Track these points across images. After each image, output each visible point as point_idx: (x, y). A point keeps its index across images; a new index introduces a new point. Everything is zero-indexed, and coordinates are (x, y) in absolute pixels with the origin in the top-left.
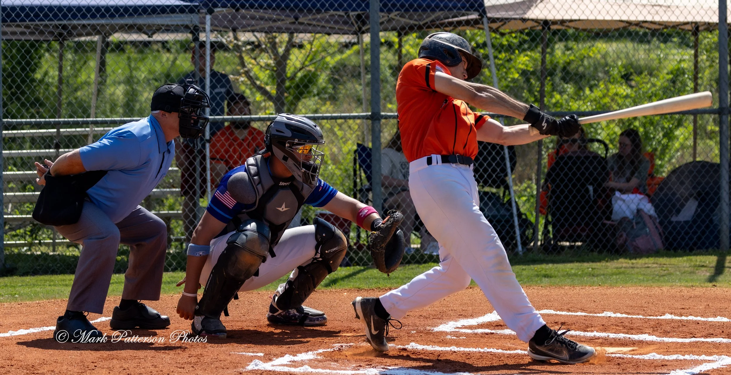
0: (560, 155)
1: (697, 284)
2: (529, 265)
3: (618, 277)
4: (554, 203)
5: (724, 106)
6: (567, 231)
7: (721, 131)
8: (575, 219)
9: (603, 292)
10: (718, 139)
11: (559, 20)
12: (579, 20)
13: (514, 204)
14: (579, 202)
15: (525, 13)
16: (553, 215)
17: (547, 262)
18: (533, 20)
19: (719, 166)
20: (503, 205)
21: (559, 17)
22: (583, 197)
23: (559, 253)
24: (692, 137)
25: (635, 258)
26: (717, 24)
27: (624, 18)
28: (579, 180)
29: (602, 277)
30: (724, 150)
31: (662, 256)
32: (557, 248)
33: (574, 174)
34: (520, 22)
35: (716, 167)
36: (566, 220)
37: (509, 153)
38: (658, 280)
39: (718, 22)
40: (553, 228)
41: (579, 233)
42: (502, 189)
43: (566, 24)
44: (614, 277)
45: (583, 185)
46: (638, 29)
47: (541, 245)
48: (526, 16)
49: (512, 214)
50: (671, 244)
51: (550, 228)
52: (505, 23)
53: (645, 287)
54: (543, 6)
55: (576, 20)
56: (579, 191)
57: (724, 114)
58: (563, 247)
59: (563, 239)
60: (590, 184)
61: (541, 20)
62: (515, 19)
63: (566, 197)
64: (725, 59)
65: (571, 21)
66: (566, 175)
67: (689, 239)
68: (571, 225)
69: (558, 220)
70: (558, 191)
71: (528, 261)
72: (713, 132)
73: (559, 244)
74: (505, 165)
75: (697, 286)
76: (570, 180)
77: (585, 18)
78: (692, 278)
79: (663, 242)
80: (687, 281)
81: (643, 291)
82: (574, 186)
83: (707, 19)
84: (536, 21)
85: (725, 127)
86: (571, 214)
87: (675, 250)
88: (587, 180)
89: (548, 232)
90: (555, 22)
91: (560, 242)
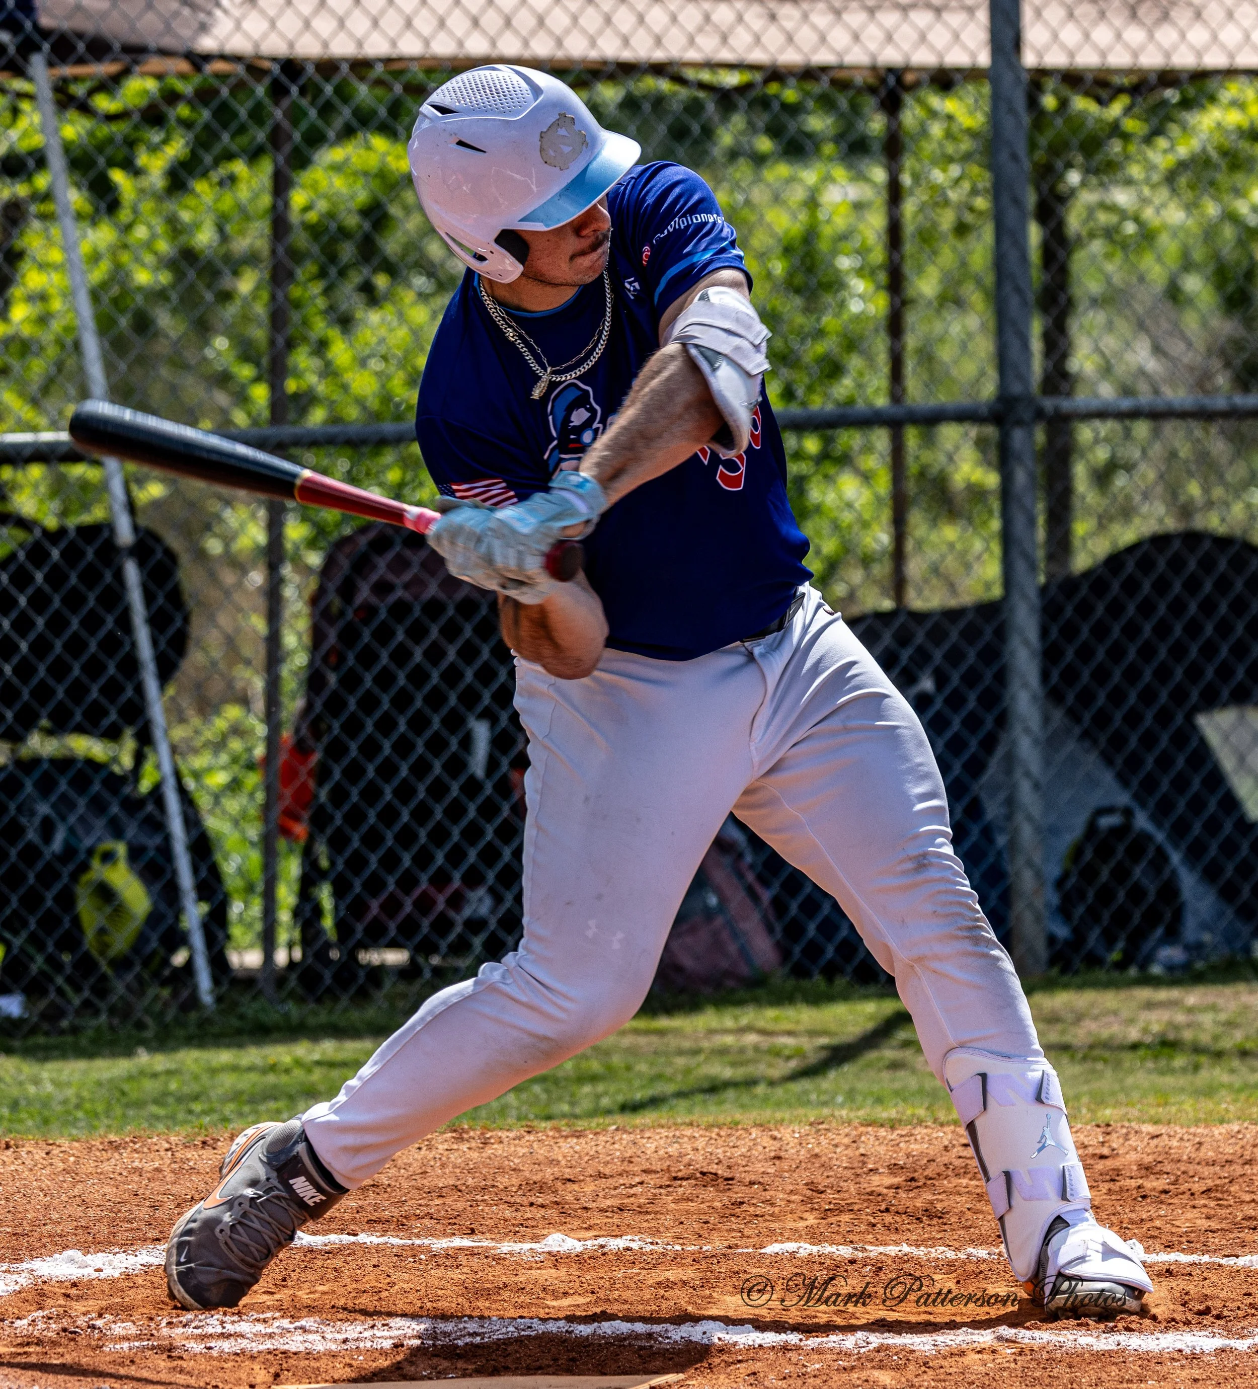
1: (921, 1112)
2: (240, 1046)
3: (600, 1088)
4: (339, 795)
5: (1016, 388)
6: (392, 907)
7: (1006, 492)
8: (423, 859)
9: (541, 1152)
10: (996, 524)
11: (343, 56)
13: (175, 802)
14: (439, 790)
16: (337, 843)
17: (315, 1033)
18: (238, 57)
20: (132, 805)
21: (343, 48)
23: (363, 996)
24: (886, 515)
28: (436, 699)
29: (538, 1089)
30: (1020, 566)
31: (782, 998)
32: (354, 977)
33: (418, 677)
34: (186, 64)
36: (390, 861)
38: (766, 1099)
40: (338, 894)
41: (442, 915)
42: (128, 745)
43: (370, 74)
44: (587, 1089)
45: (455, 722)
46: (665, 85)
47: (292, 964)
48: (209, 44)
49: (167, 840)
50: (813, 951)
51: (325, 896)
53: (709, 1127)
56: (437, 745)
57: (1019, 423)
58: (377, 973)
59: (377, 939)
60: (481, 716)
61: (273, 57)
62: (167, 52)
63: (388, 771)
64: (1017, 202)
66: (385, 679)
68: (408, 882)
69: (357, 863)
70: (354, 747)
71: (239, 1032)
72: (977, 493)
73: (363, 957)
75: (920, 1122)
76: (402, 701)
78: (897, 1085)
79: (777, 944)
80: (881, 1102)
81: (700, 1143)
82: (419, 723)
84: (253, 62)
85: (1021, 477)
86: (406, 837)
87: (830, 973)
88: (470, 698)
89: (318, 912)
91: (367, 950)
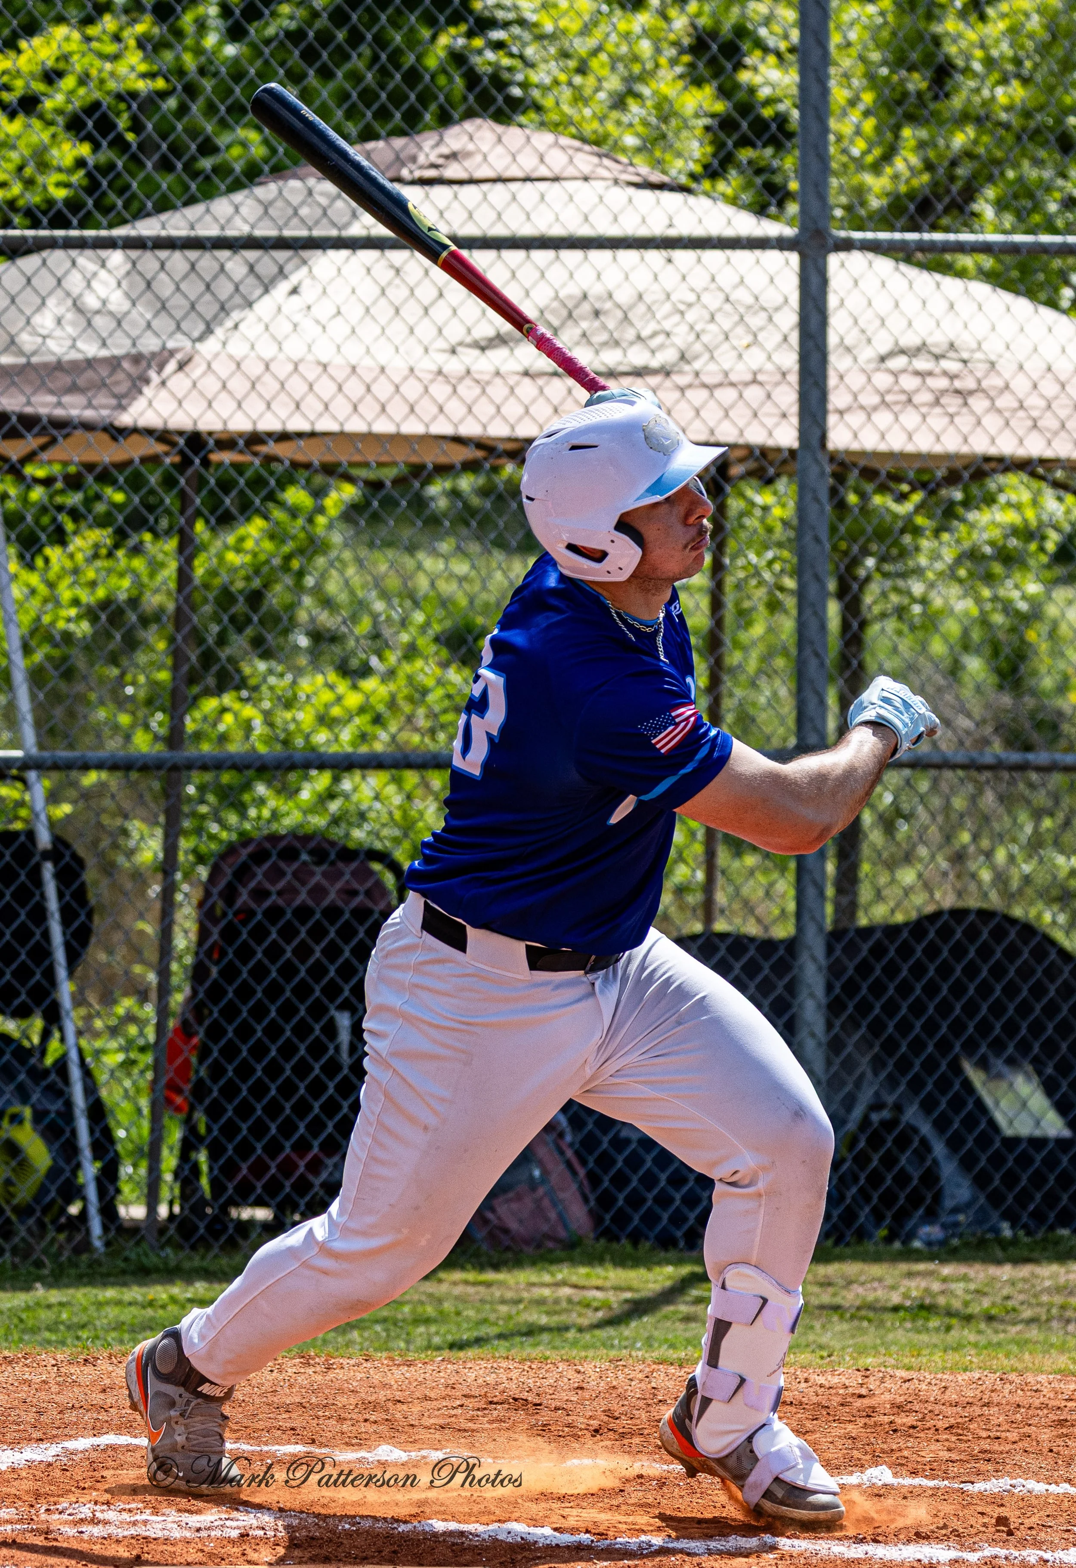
0: (239, 903)
2: (125, 1284)
3: (432, 1329)
4: (216, 1071)
6: (259, 1169)
8: (288, 1128)
9: (376, 1377)
11: (241, 435)
12: (313, 435)
13: (75, 1073)
14: (302, 1069)
15: (122, 408)
16: (214, 1112)
17: (189, 1276)
18: (149, 432)
19: (792, 945)
20: (38, 1074)
21: (240, 424)
22: (317, 1049)
23: (230, 1245)
25: (496, 1267)
26: (792, 452)
27: (471, 429)
28: (303, 991)
29: (378, 1328)
31: (593, 1259)
32: (225, 1228)
33: (288, 971)
34: (105, 437)
35: (781, 952)
36: (259, 1130)
37: (60, 895)
38: (574, 1342)
39: (795, 445)
40: (213, 1158)
41: (302, 1177)
42: (38, 1024)
43: (263, 449)
44: (421, 1329)
45: (319, 1010)
47: (171, 1217)
48: (125, 419)
49: (69, 1104)
50: (621, 1219)
51: (202, 1157)
52: (53, 441)
53: (522, 1361)
54: (188, 383)
55: (300, 435)
56: (302, 1030)
59: (244, 1197)
60: (341, 1007)
61: (181, 433)
62: (88, 427)
63: (259, 1051)
65: (284, 437)
66: (259, 972)
67: (684, 1200)
68: (274, 1148)
69: (230, 1130)
70: (230, 1030)
71: (124, 1272)
73: (234, 1213)
74: (46, 935)
76: (274, 991)
77: (334, 427)
79: (591, 1212)
80: (672, 1346)
81: (514, 1374)
82: (287, 1011)
83: (756, 436)
84: (163, 436)
86: (274, 1109)
87: (635, 1238)
89: (196, 1170)
90: (227, 442)
91: (237, 1205)
